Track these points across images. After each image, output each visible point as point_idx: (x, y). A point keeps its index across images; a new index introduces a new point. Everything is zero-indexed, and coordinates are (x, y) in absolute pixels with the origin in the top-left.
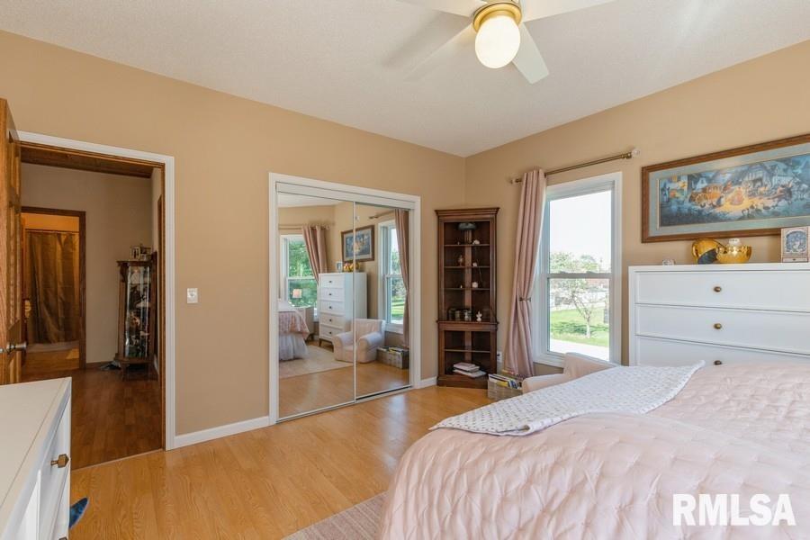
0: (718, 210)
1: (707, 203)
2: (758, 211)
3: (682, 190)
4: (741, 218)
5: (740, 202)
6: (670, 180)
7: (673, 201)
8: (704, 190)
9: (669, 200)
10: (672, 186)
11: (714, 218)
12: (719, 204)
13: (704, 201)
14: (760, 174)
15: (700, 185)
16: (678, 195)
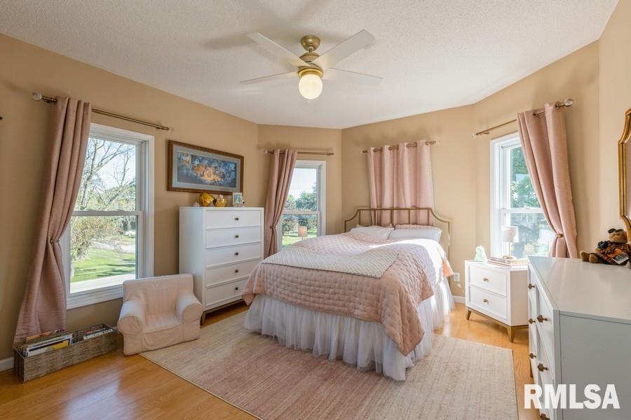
0: (203, 178)
1: (199, 173)
2: (216, 182)
3: (188, 162)
4: (211, 184)
5: (210, 176)
6: (183, 154)
7: (184, 168)
8: (198, 166)
9: (182, 166)
10: (184, 158)
11: (201, 182)
12: (203, 175)
13: (198, 172)
14: (217, 165)
15: (197, 162)
16: (187, 165)
